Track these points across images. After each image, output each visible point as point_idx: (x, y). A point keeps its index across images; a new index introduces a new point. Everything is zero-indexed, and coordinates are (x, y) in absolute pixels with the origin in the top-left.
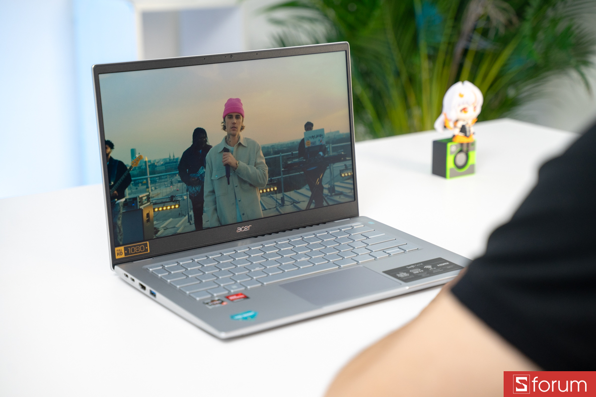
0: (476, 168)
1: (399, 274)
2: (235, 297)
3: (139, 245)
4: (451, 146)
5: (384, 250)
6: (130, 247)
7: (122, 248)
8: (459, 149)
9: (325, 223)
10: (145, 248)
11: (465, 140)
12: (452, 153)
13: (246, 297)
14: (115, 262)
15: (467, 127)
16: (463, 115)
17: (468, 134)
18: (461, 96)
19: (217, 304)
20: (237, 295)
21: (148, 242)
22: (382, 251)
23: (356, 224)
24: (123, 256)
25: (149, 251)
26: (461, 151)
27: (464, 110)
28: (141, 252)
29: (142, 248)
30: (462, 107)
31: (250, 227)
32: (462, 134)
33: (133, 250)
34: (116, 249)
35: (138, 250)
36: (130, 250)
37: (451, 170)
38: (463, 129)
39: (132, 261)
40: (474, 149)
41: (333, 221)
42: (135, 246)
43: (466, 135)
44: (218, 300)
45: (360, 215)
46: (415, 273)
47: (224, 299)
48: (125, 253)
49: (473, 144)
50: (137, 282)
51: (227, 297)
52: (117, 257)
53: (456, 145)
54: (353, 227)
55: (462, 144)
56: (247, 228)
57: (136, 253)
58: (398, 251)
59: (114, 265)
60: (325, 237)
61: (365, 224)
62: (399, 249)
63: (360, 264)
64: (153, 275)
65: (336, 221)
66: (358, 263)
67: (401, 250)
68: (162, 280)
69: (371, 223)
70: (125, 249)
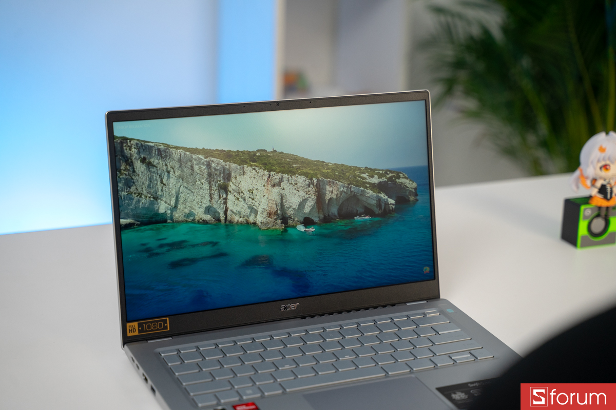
1: (455, 393)
2: (244, 407)
3: (157, 321)
4: (585, 210)
5: (451, 355)
6: (146, 323)
7: (136, 324)
9: (393, 305)
10: (164, 325)
11: (604, 204)
12: (585, 218)
13: (257, 409)
14: (127, 341)
15: (608, 187)
16: (603, 174)
17: (609, 196)
18: (602, 150)
20: (247, 405)
21: (168, 319)
22: (446, 357)
23: (432, 312)
24: (137, 333)
25: (169, 329)
26: (598, 215)
27: (605, 167)
28: (158, 330)
29: (160, 324)
30: (603, 163)
31: (297, 306)
32: (600, 196)
33: (149, 327)
34: (128, 325)
35: (155, 327)
36: (145, 327)
37: (583, 238)
38: (603, 190)
39: (147, 340)
41: (405, 303)
42: (151, 322)
43: (606, 198)
44: (223, 409)
45: (441, 297)
46: (477, 394)
48: (139, 329)
50: (141, 370)
51: (235, 407)
52: (129, 334)
53: (591, 209)
54: (425, 314)
55: (600, 208)
56: (293, 306)
57: (152, 330)
58: (467, 358)
59: (124, 343)
60: (387, 326)
61: (442, 312)
62: (469, 355)
63: (413, 373)
64: (163, 363)
65: (408, 304)
66: (411, 372)
67: (472, 357)
68: (170, 372)
69: (450, 311)
70: (139, 325)
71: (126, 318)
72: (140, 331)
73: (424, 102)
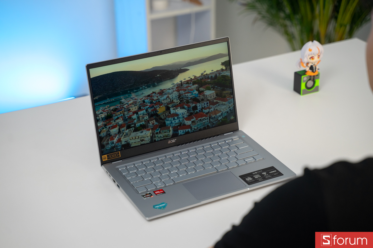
0: (319, 88)
1: (247, 178)
2: (158, 192)
3: (115, 154)
4: (304, 78)
5: (244, 159)
6: (110, 155)
7: (106, 156)
8: (309, 79)
9: (218, 135)
11: (312, 74)
12: (304, 81)
13: (164, 192)
14: (103, 163)
15: (314, 66)
16: (311, 61)
17: (314, 71)
18: (310, 50)
19: (148, 196)
20: (159, 191)
21: (120, 152)
22: (243, 160)
23: (236, 138)
25: (120, 157)
26: (310, 80)
27: (312, 58)
28: (116, 157)
29: (117, 155)
30: (311, 56)
31: (176, 140)
32: (310, 71)
33: (112, 156)
34: (103, 156)
35: (114, 156)
36: (110, 156)
37: (303, 90)
38: (311, 68)
39: (111, 162)
40: (318, 78)
41: (223, 134)
42: (112, 154)
43: (313, 72)
44: (150, 194)
45: (239, 130)
46: (256, 178)
47: (153, 193)
48: (107, 158)
49: (318, 75)
50: (112, 177)
51: (154, 192)
52: (103, 160)
53: (306, 77)
54: (232, 139)
55: (310, 76)
56: (173, 141)
57: (113, 158)
59: (102, 165)
60: (216, 147)
61: (240, 138)
62: (253, 159)
63: (229, 169)
64: (120, 173)
65: (225, 134)
66: (228, 169)
67: (254, 159)
68: (124, 177)
69: (243, 136)
70: (107, 156)
71: (102, 153)
72: (108, 159)
73: (227, 42)
